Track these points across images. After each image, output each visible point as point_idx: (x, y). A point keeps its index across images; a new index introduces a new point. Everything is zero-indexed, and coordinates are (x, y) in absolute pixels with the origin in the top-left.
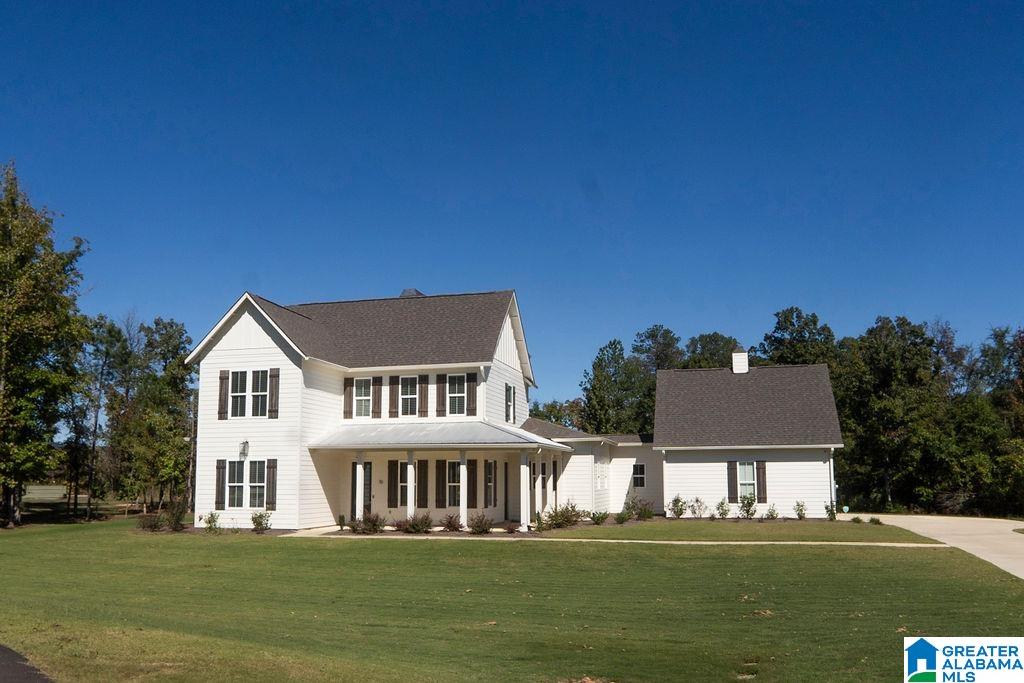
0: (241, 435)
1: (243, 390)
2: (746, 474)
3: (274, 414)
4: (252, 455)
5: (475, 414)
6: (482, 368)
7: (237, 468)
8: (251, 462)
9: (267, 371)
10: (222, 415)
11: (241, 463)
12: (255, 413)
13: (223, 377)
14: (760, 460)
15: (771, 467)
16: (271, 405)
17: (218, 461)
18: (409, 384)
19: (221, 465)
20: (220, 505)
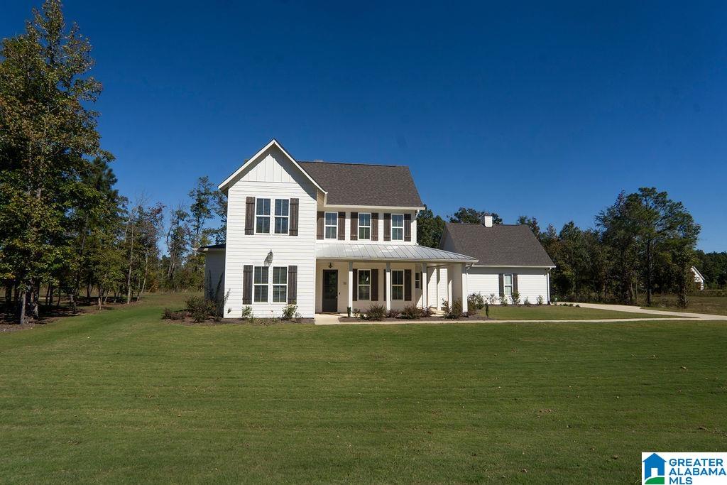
0: (267, 247)
1: (268, 212)
2: (507, 280)
3: (294, 232)
4: (276, 262)
5: (410, 241)
6: (418, 211)
7: (262, 272)
8: (274, 268)
9: (288, 200)
10: (249, 231)
11: (266, 269)
12: (277, 231)
13: (250, 202)
14: (514, 273)
15: (520, 277)
16: (292, 225)
17: (246, 267)
18: (365, 218)
19: (247, 269)
20: (247, 299)
